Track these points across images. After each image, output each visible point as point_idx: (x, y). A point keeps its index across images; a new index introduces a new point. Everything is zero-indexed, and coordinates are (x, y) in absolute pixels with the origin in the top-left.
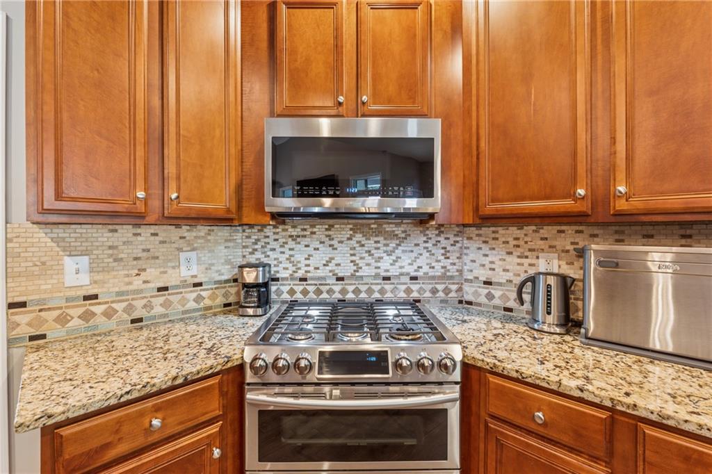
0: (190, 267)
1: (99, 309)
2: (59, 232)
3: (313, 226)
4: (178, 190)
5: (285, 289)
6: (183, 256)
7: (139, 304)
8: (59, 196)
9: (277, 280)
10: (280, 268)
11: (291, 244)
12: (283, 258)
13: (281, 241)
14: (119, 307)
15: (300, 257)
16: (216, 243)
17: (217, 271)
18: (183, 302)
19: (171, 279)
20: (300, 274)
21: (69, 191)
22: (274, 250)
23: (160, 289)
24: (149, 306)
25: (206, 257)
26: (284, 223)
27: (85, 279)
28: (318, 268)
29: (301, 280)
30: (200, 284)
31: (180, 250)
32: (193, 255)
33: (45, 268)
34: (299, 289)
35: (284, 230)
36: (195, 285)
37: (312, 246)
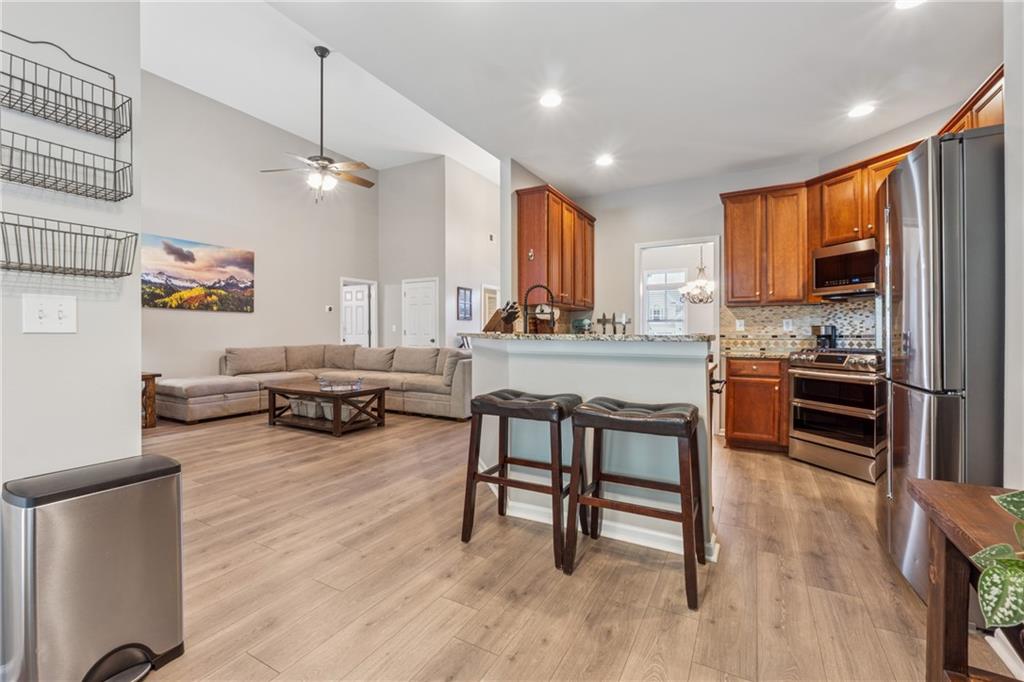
0: (787, 327)
1: (747, 342)
2: (735, 310)
3: (865, 302)
4: (773, 289)
5: (847, 342)
6: (784, 321)
7: (763, 342)
8: (733, 297)
9: (842, 336)
10: (843, 330)
11: (851, 314)
12: (845, 323)
13: (845, 312)
14: (756, 342)
15: (856, 322)
16: (804, 315)
17: (805, 330)
18: (785, 344)
19: (779, 332)
20: (856, 333)
21: (736, 295)
22: (840, 318)
23: (774, 337)
24: (768, 344)
25: (798, 322)
26: (846, 300)
27: (742, 329)
28: (868, 329)
29: (858, 337)
30: (795, 336)
31: (783, 318)
32: (790, 321)
33: (731, 324)
34: (855, 342)
35: (847, 306)
36: (792, 336)
37: (864, 315)
